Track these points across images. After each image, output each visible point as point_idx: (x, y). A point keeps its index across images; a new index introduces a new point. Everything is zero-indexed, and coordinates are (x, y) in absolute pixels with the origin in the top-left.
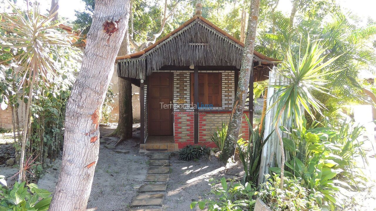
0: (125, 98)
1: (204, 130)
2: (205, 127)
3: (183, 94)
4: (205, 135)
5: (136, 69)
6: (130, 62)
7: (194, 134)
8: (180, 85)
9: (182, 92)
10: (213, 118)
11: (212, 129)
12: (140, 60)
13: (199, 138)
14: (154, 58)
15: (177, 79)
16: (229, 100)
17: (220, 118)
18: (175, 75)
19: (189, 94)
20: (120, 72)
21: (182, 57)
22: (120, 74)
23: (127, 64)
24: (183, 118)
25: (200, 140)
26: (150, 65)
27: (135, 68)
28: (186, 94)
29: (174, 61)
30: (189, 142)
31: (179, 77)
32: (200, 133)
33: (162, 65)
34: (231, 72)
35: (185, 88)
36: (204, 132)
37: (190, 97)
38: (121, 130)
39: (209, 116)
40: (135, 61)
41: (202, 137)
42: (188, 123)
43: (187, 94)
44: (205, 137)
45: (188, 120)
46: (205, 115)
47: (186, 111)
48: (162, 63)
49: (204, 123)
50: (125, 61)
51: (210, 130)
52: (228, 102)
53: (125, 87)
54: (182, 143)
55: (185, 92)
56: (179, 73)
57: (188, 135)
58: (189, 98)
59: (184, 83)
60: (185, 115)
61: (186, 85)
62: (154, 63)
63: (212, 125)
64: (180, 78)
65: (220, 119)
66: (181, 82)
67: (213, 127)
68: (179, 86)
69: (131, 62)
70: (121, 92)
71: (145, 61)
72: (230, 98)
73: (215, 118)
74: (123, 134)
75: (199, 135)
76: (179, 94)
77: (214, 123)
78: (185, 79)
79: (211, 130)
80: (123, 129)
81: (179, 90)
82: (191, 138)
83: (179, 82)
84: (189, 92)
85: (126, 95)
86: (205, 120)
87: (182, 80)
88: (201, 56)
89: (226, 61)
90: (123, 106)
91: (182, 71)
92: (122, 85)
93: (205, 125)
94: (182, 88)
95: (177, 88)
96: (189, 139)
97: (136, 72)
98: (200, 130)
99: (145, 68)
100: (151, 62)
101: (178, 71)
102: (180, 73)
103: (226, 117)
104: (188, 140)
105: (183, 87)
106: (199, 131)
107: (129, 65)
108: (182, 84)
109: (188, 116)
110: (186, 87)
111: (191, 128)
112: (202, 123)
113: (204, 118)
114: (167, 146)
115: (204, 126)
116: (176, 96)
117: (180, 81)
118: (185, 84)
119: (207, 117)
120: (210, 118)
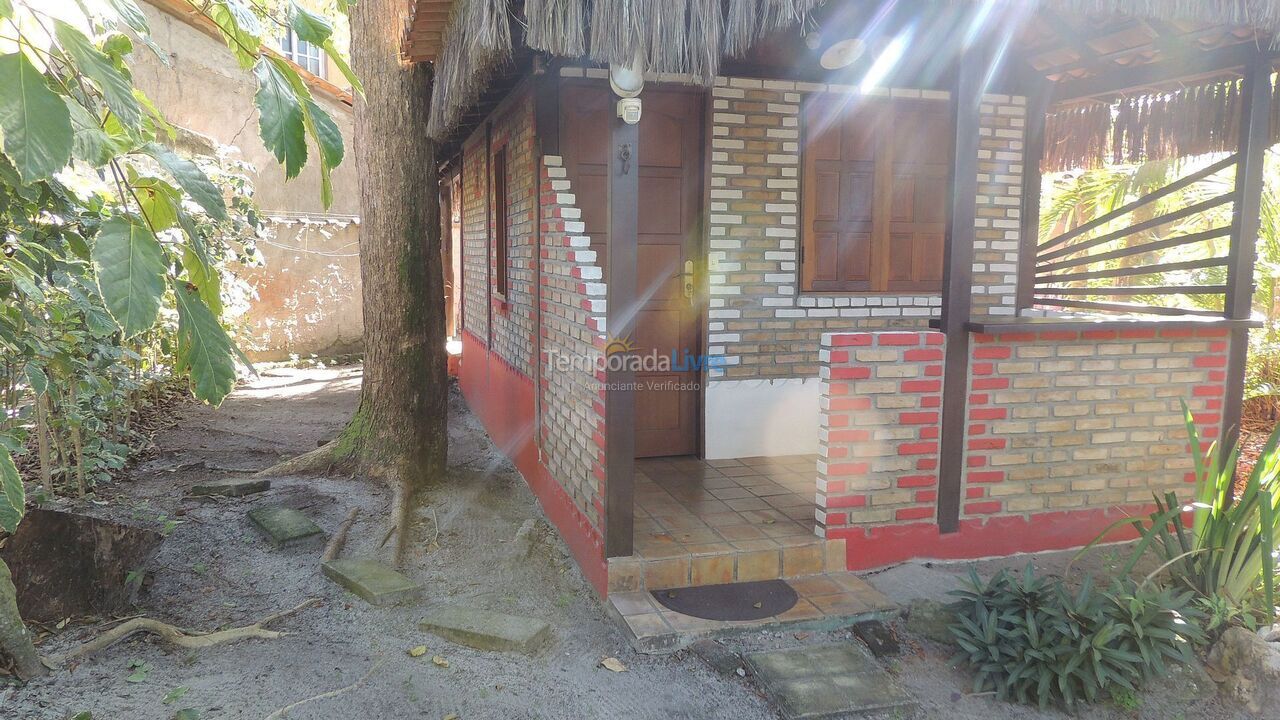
0: (410, 236)
1: (997, 445)
2: (1001, 428)
3: (760, 220)
4: (997, 477)
7: (937, 472)
8: (746, 166)
9: (757, 208)
10: (1048, 367)
11: (1037, 436)
13: (963, 494)
15: (732, 127)
16: (990, 257)
17: (1086, 367)
18: (717, 104)
19: (793, 221)
24: (883, 371)
25: (969, 510)
28: (777, 216)
30: (907, 527)
31: (740, 119)
32: (972, 462)
34: (1010, 104)
35: (772, 184)
36: (997, 460)
37: (800, 239)
38: (383, 435)
39: (1026, 360)
41: (982, 490)
42: (912, 402)
43: (785, 220)
44: (996, 490)
45: (909, 387)
46: (1004, 354)
49: (999, 399)
51: (1025, 442)
52: (988, 268)
53: (407, 169)
54: (866, 535)
55: (771, 208)
56: (740, 95)
57: (904, 483)
58: (792, 244)
59: (765, 153)
61: (779, 167)
63: (1038, 411)
64: (747, 126)
65: (1084, 374)
66: (754, 146)
67: (1043, 427)
68: (738, 170)
70: (378, 202)
72: (996, 245)
73: (1061, 366)
74: (400, 459)
75: (963, 478)
76: (737, 219)
77: (1055, 397)
78: (771, 133)
79: (1031, 446)
80: (395, 428)
81: (737, 194)
82: (920, 498)
83: (739, 145)
84: (793, 209)
85: (414, 220)
86: (1002, 384)
87: (756, 133)
90: (392, 288)
91: (755, 84)
92: (382, 154)
93: (1000, 414)
94: (757, 184)
95: (732, 182)
96: (910, 507)
98: (974, 445)
101: (735, 81)
102: (748, 91)
103: (1119, 358)
104: (901, 515)
105: (757, 177)
106: (966, 454)
108: (758, 159)
109: (909, 358)
110: (779, 176)
111: (923, 434)
112: (984, 399)
113: (1003, 367)
114: (781, 561)
115: (997, 423)
116: (722, 231)
117: (747, 140)
118: (772, 159)
119: (1018, 359)
120: (1030, 367)
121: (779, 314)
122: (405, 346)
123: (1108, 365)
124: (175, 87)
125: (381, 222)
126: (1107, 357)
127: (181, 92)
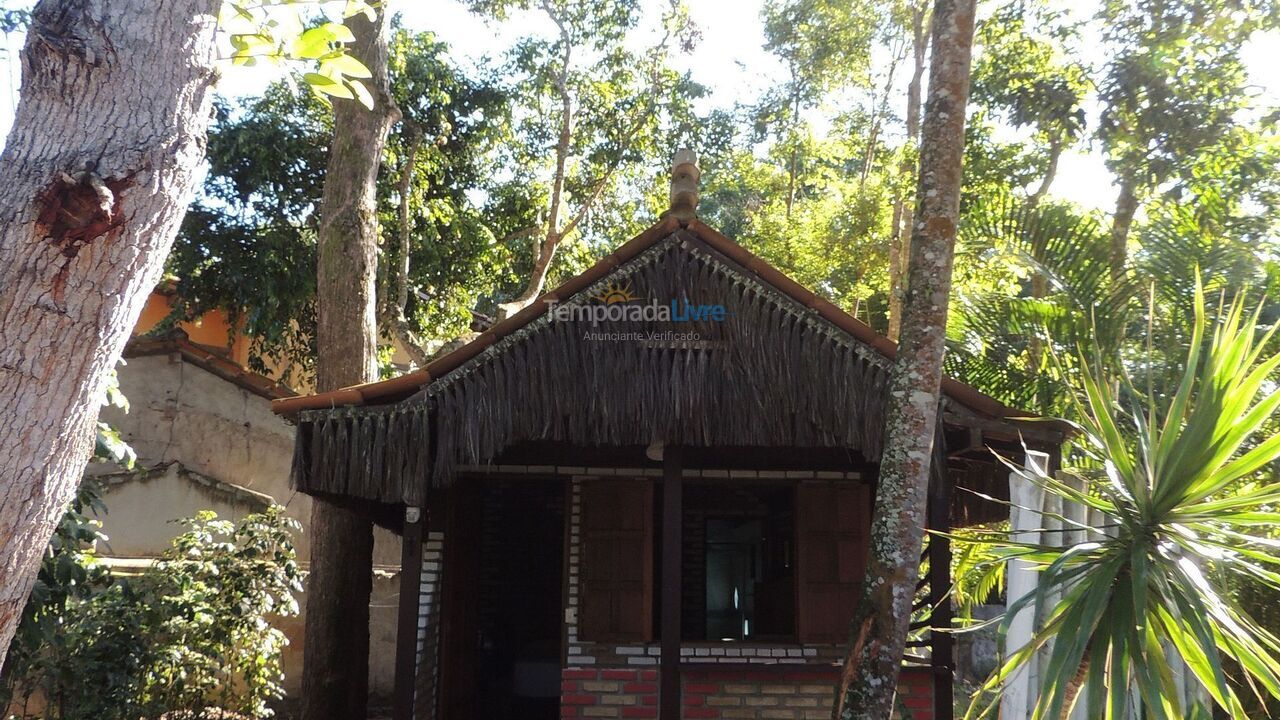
0: (338, 592)
5: (384, 454)
6: (355, 422)
10: (753, 702)
12: (404, 411)
14: (471, 406)
17: (790, 703)
18: (574, 489)
20: (309, 466)
21: (604, 401)
22: (308, 477)
23: (343, 433)
24: (606, 699)
26: (451, 438)
27: (380, 451)
29: (566, 419)
33: (509, 441)
39: (732, 695)
40: (381, 418)
45: (628, 713)
46: (712, 690)
47: (627, 666)
48: (510, 430)
50: (333, 415)
53: (342, 539)
60: (613, 686)
62: (469, 428)
65: (787, 708)
69: (361, 420)
70: (319, 566)
71: (426, 419)
73: (766, 702)
85: (344, 580)
86: (711, 714)
88: (695, 400)
89: (813, 427)
91: (609, 471)
92: (325, 530)
97: (384, 472)
99: (424, 452)
100: (458, 423)
101: (590, 470)
103: (820, 697)
107: (350, 434)
109: (628, 690)
113: (712, 700)
119: (726, 695)
120: (737, 701)
121: (631, 661)
122: (328, 680)
123: (812, 702)
124: (245, 451)
125: (320, 581)
126: (810, 696)
127: (249, 454)
